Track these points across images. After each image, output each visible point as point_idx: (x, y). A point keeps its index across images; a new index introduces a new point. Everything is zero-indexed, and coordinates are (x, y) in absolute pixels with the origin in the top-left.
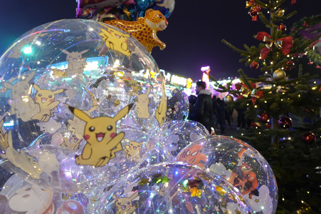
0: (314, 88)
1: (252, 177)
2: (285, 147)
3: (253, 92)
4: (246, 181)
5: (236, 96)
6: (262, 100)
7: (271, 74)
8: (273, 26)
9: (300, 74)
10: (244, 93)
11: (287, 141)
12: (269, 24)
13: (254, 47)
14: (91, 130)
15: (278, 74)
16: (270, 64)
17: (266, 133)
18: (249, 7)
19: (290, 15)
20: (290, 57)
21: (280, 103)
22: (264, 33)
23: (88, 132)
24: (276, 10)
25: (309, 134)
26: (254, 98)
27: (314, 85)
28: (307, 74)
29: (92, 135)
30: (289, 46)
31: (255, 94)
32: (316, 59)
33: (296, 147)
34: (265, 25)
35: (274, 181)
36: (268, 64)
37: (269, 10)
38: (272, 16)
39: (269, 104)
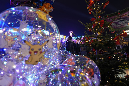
0: (111, 39)
1: (92, 71)
2: (101, 61)
3: (90, 40)
4: (89, 72)
5: (83, 42)
6: (93, 43)
7: (96, 34)
8: (97, 16)
9: (106, 34)
10: (86, 41)
11: (101, 59)
12: (95, 15)
13: (90, 24)
14: (32, 50)
15: (99, 34)
16: (96, 30)
17: (94, 56)
18: (88, 9)
19: (103, 13)
20: (103, 28)
21: (99, 45)
22: (94, 19)
23: (31, 51)
24: (98, 10)
25: (110, 56)
26: (90, 42)
27: (111, 38)
28: (109, 34)
29: (33, 52)
30: (103, 24)
31: (91, 41)
32: (111, 30)
33: (105, 61)
34: (94, 16)
35: (99, 72)
36: (95, 30)
37: (95, 10)
38: (96, 13)
39: (96, 45)
